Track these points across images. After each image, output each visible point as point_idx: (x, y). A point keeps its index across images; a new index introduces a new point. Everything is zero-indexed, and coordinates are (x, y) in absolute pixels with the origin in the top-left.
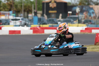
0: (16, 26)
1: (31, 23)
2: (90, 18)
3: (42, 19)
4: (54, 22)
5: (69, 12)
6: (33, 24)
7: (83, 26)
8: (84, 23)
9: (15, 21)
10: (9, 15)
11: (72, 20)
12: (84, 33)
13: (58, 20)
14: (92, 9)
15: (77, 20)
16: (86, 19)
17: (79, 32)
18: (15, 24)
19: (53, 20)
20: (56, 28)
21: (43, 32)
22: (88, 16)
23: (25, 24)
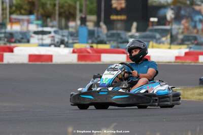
0: (42, 45)
1: (73, 40)
2: (195, 31)
3: (96, 32)
4: (121, 38)
5: (152, 19)
6: (77, 41)
7: (180, 48)
8: (182, 43)
9: (40, 36)
10: (29, 22)
11: (158, 36)
12: (183, 61)
13: (130, 34)
14: (199, 13)
15: (169, 36)
16: (186, 34)
17: (173, 60)
18: (40, 42)
19: (119, 35)
21: (99, 59)
22: (191, 27)
23: (62, 42)
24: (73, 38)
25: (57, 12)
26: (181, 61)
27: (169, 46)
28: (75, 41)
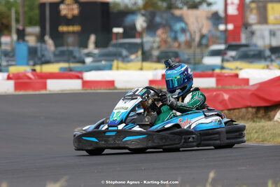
1: (7, 61)
2: (176, 45)
3: (39, 49)
4: (75, 57)
5: (116, 30)
6: (13, 63)
7: (156, 69)
8: (158, 60)
11: (125, 53)
12: (160, 87)
13: (86, 51)
14: (180, 19)
15: (140, 53)
16: (164, 48)
19: (71, 53)
20: (80, 75)
21: (44, 87)
22: (169, 40)
24: (7, 58)
28: (10, 63)
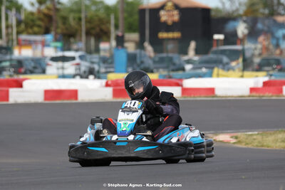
0: (64, 76)
1: (106, 68)
3: (138, 56)
4: (174, 64)
5: (216, 37)
6: (112, 70)
7: (257, 76)
8: (259, 68)
9: (60, 64)
10: (44, 44)
11: (225, 59)
12: (261, 95)
13: (186, 58)
14: (283, 26)
15: (241, 60)
16: (265, 55)
17: (246, 92)
18: (60, 72)
19: (171, 59)
20: (179, 82)
22: (271, 47)
23: (91, 72)
24: (106, 65)
25: (84, 29)
26: (257, 95)
27: (240, 74)
28: (109, 70)
